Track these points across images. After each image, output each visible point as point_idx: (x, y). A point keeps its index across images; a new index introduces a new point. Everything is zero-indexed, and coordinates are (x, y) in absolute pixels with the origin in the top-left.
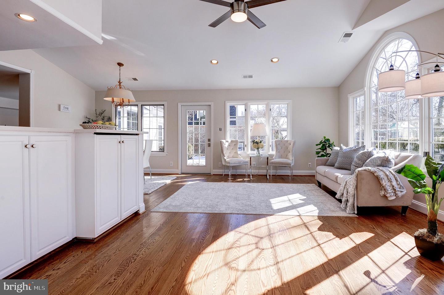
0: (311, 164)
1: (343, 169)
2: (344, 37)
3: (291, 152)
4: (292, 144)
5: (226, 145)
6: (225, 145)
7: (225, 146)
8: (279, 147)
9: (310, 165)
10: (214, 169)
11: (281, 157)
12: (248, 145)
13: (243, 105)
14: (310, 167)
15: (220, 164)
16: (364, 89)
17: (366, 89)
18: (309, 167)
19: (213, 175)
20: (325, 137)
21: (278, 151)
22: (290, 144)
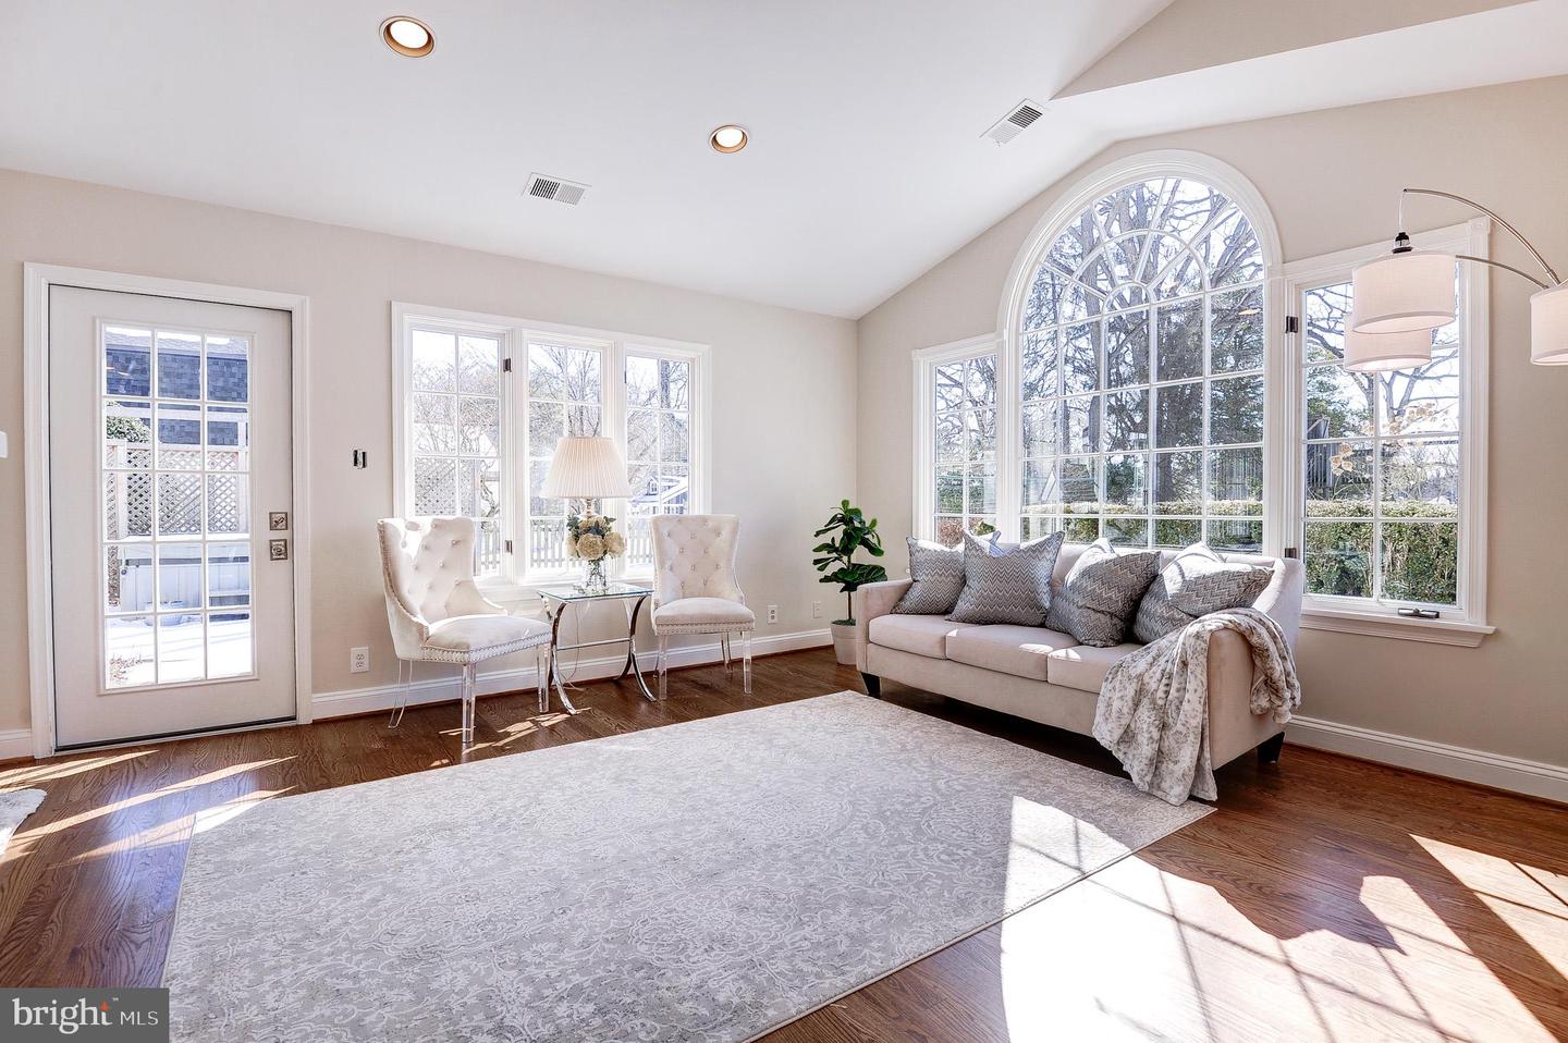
0: (779, 608)
1: (992, 623)
2: (1011, 120)
3: (722, 564)
4: (725, 534)
5: (409, 547)
6: (404, 545)
7: (405, 551)
8: (672, 548)
9: (773, 611)
10: (316, 689)
11: (685, 591)
12: (521, 540)
13: (490, 336)
14: (773, 621)
15: (360, 657)
16: (1001, 335)
17: (1006, 332)
18: (770, 621)
19: (316, 723)
20: (845, 503)
21: (668, 563)
22: (719, 534)
